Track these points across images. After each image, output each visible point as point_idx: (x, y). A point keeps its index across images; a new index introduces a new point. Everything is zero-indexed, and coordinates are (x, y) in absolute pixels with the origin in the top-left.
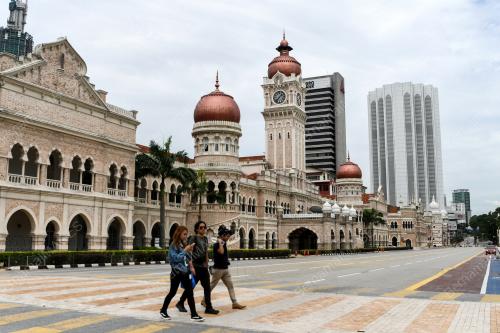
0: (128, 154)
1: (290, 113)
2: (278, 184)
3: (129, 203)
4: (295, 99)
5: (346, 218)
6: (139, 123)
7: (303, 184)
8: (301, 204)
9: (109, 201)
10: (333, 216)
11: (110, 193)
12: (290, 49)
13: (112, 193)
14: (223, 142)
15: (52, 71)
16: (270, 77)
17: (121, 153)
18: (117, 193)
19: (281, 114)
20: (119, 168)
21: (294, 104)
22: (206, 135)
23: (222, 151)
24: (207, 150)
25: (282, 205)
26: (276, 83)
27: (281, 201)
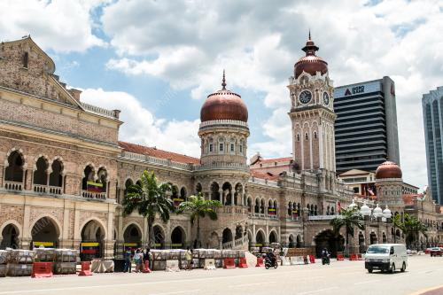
1: (316, 112)
2: (303, 185)
4: (321, 98)
6: (122, 123)
7: (334, 184)
11: (85, 195)
12: (317, 49)
13: (88, 196)
15: (13, 70)
16: (297, 76)
19: (307, 114)
20: (96, 169)
21: (321, 103)
25: (308, 207)
26: (302, 83)
27: (307, 203)
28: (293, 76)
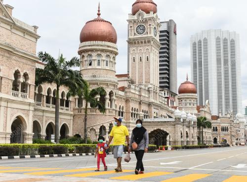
0: (29, 63)
1: (149, 42)
2: (140, 96)
3: (30, 104)
4: (152, 30)
5: (189, 122)
6: (39, 37)
7: (158, 96)
8: (156, 111)
9: (13, 101)
10: (182, 120)
11: (14, 95)
13: (16, 95)
14: (104, 58)
16: (134, 14)
17: (24, 61)
18: (20, 95)
19: (142, 42)
20: (22, 74)
21: (152, 35)
22: (90, 53)
23: (103, 65)
24: (90, 64)
25: (143, 112)
26: (138, 18)
27: (142, 109)
28: (131, 13)
